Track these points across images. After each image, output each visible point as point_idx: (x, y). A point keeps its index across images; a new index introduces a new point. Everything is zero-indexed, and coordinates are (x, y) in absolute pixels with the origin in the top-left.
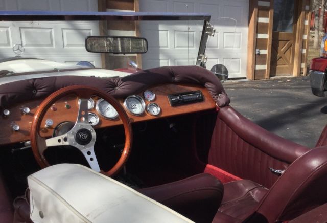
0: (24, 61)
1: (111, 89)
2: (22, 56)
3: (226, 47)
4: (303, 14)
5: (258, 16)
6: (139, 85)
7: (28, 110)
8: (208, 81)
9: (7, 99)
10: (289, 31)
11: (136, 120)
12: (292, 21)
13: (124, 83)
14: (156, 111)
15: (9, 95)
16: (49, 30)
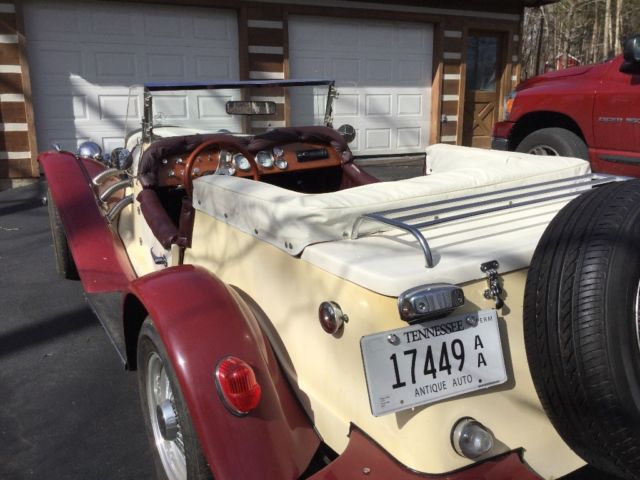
0: (165, 129)
1: (245, 145)
2: (163, 124)
3: (401, 113)
4: (508, 67)
5: (444, 73)
6: (269, 142)
7: (181, 160)
8: (334, 140)
9: (166, 151)
10: (491, 90)
11: (265, 172)
12: (494, 76)
14: (283, 165)
16: (182, 99)
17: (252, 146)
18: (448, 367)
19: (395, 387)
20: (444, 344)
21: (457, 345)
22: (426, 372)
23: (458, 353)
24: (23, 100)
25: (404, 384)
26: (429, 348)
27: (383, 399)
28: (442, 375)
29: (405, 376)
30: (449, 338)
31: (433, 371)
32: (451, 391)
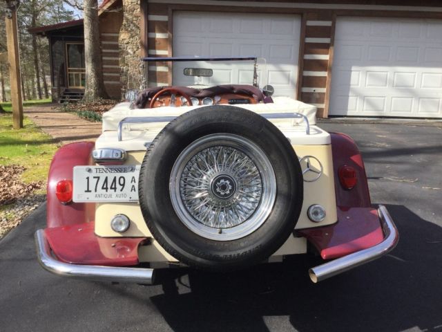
17: (201, 95)
18: (115, 189)
19: (86, 191)
20: (115, 178)
21: (122, 180)
22: (103, 188)
23: (122, 183)
24: (167, 71)
25: (90, 191)
26: (107, 178)
27: (79, 195)
28: (110, 191)
29: (92, 188)
30: (118, 175)
31: (107, 189)
32: (114, 199)
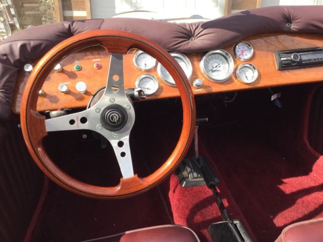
1: (182, 40)
9: (29, 49)
13: (205, 31)
15: (32, 43)
